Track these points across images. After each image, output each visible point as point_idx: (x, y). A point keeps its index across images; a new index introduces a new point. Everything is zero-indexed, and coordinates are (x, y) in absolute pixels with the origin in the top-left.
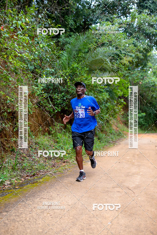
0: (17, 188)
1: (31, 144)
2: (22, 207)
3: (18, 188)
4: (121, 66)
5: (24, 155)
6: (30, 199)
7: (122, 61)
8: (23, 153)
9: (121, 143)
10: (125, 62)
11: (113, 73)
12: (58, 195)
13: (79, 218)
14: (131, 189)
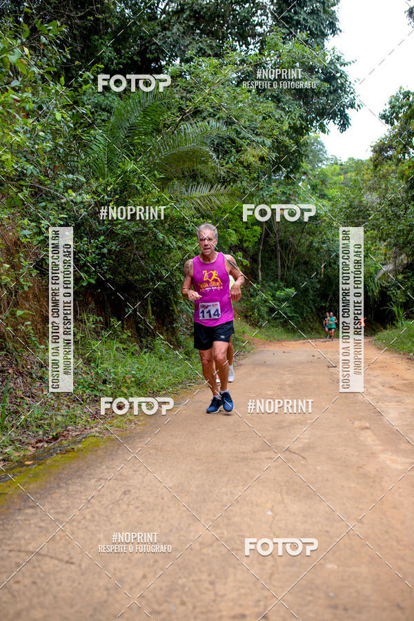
0: (30, 465)
1: (29, 367)
2: (63, 497)
3: (33, 464)
4: (241, 168)
5: (20, 393)
6: (73, 482)
7: (243, 157)
8: (14, 390)
9: (241, 362)
10: (252, 159)
11: (221, 186)
12: (135, 471)
13: (201, 507)
14: (297, 452)
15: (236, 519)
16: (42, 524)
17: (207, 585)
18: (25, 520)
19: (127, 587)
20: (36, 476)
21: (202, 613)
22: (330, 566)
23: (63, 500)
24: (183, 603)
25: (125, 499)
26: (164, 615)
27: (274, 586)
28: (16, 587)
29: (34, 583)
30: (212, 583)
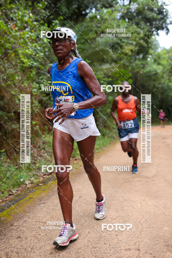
0: (41, 185)
3: (43, 185)
4: (123, 55)
7: (123, 51)
10: (127, 51)
12: (83, 187)
13: (111, 203)
14: (151, 178)
15: (126, 208)
16: (48, 211)
17: (114, 236)
18: (41, 209)
19: (83, 237)
20: (44, 190)
21: (113, 248)
22: (165, 228)
23: (55, 200)
24: (105, 244)
25: (80, 199)
26: (98, 249)
27: (142, 237)
28: (39, 236)
29: (46, 235)
30: (117, 235)
